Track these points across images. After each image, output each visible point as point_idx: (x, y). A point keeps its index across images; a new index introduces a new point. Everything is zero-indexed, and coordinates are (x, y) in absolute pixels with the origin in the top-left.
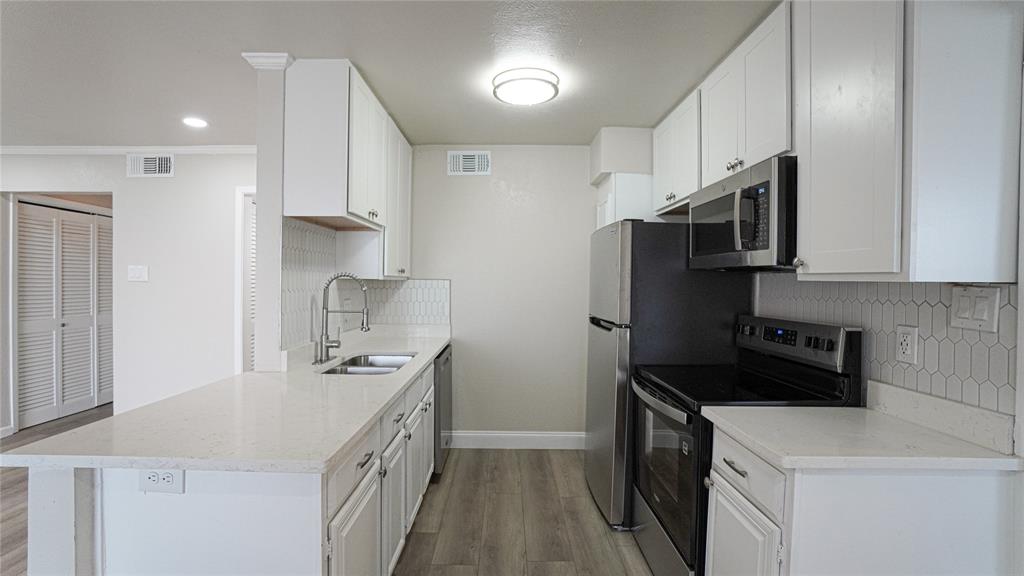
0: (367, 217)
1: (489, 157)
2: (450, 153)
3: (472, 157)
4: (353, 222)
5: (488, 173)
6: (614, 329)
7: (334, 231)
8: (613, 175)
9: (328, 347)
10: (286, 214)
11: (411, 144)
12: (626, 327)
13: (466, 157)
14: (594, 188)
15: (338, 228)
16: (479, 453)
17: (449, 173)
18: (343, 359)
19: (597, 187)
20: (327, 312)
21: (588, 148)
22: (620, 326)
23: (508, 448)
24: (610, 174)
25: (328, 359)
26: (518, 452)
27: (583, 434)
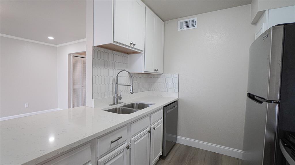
0: (129, 45)
1: (196, 21)
2: (179, 22)
3: (189, 22)
4: (133, 50)
5: (196, 27)
6: (264, 103)
7: (126, 55)
8: (267, 12)
9: (117, 99)
10: (94, 46)
11: (163, 21)
12: (276, 102)
13: (185, 22)
14: (253, 26)
15: (128, 53)
16: (188, 148)
17: (179, 30)
18: (125, 104)
19: (256, 25)
20: (117, 85)
21: (250, 4)
22: (270, 101)
23: (202, 149)
24: (265, 11)
25: (117, 103)
26: (206, 152)
27: (241, 151)
